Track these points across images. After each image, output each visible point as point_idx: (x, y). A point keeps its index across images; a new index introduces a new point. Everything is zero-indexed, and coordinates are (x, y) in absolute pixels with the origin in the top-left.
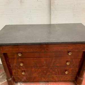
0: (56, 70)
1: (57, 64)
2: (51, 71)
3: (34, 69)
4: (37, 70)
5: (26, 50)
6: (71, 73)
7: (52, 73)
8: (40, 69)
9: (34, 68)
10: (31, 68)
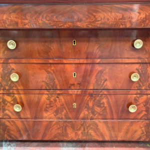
0: (105, 100)
1: (106, 80)
2: (91, 104)
3: (46, 96)
4: (55, 101)
5: (27, 21)
6: (144, 113)
7: (93, 113)
8: (61, 97)
9: (46, 92)
10: (38, 92)
